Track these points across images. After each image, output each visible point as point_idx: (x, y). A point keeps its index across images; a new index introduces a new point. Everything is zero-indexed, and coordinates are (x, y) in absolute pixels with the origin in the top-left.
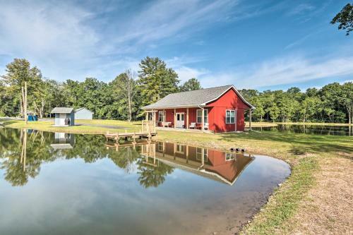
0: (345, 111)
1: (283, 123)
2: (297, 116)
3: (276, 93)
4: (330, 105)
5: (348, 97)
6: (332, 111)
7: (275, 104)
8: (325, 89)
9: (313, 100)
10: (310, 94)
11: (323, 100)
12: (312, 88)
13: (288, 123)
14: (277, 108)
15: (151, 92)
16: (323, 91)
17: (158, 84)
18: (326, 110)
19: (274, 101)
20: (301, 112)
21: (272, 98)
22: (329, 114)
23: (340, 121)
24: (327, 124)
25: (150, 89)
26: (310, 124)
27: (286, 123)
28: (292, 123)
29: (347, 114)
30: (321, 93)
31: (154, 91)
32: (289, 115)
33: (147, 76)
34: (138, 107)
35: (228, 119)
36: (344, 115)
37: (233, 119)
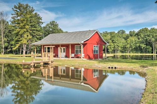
0: (151, 46)
1: (116, 54)
2: (124, 50)
3: (111, 33)
4: (143, 42)
5: (153, 37)
6: (144, 46)
7: (111, 41)
8: (140, 32)
9: (134, 39)
10: (131, 34)
11: (139, 39)
12: (132, 31)
13: (119, 54)
14: (112, 44)
15: (22, 31)
16: (139, 33)
17: (28, 25)
18: (141, 45)
19: (110, 39)
20: (127, 46)
21: (109, 37)
22: (142, 48)
23: (149, 52)
24: (141, 54)
25: (21, 28)
26: (132, 54)
27: (118, 54)
28: (121, 54)
29: (153, 48)
30: (137, 35)
31: (25, 30)
32: (120, 49)
33: (19, 18)
34: (9, 43)
35: (95, 51)
36: (151, 49)
37: (97, 51)
